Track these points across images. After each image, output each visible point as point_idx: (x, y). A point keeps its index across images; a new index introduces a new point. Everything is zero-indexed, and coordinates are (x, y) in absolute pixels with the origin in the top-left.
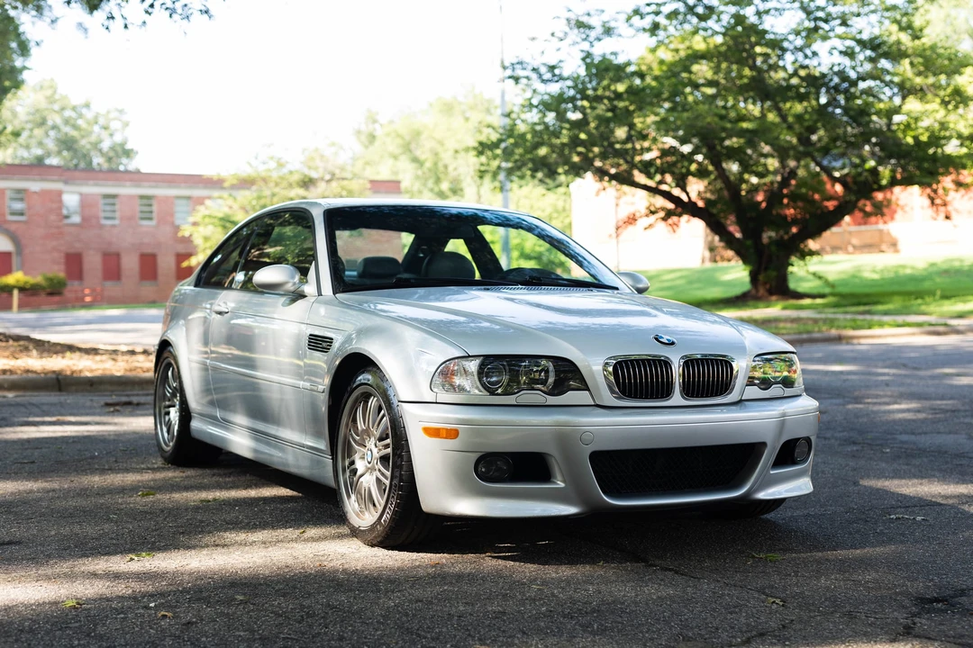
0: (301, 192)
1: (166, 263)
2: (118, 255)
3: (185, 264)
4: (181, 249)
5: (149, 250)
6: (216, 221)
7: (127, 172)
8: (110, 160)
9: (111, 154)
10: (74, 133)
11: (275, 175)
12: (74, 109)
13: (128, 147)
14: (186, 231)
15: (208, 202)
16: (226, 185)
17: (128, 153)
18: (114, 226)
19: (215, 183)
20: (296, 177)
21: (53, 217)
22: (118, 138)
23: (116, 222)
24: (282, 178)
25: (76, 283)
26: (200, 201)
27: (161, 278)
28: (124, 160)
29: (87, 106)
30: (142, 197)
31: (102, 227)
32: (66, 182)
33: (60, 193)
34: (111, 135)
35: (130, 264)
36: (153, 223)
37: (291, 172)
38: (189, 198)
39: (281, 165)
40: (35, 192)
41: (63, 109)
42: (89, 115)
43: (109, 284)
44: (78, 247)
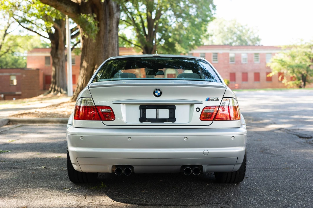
0: (309, 50)
1: (263, 76)
2: (247, 74)
3: (268, 76)
4: (268, 71)
5: (257, 71)
6: (278, 61)
7: (259, 46)
8: (253, 42)
9: (254, 41)
10: (241, 34)
11: (299, 44)
12: (242, 27)
13: (259, 38)
14: (268, 65)
15: (276, 55)
16: (282, 49)
17: (258, 40)
18: (246, 64)
19: (278, 48)
20: (307, 45)
21: (226, 61)
22: (256, 36)
23: (246, 62)
24: (302, 45)
25: (233, 83)
26: (274, 54)
27: (261, 80)
28: (258, 42)
29: (246, 25)
30: (255, 54)
31: (242, 64)
32: (231, 50)
33: (228, 54)
34: (254, 34)
35: (251, 76)
36: (259, 62)
37: (306, 43)
38: (271, 53)
39: (302, 40)
40: (221, 54)
41: (238, 27)
42: (247, 28)
43: (244, 83)
44: (234, 71)
